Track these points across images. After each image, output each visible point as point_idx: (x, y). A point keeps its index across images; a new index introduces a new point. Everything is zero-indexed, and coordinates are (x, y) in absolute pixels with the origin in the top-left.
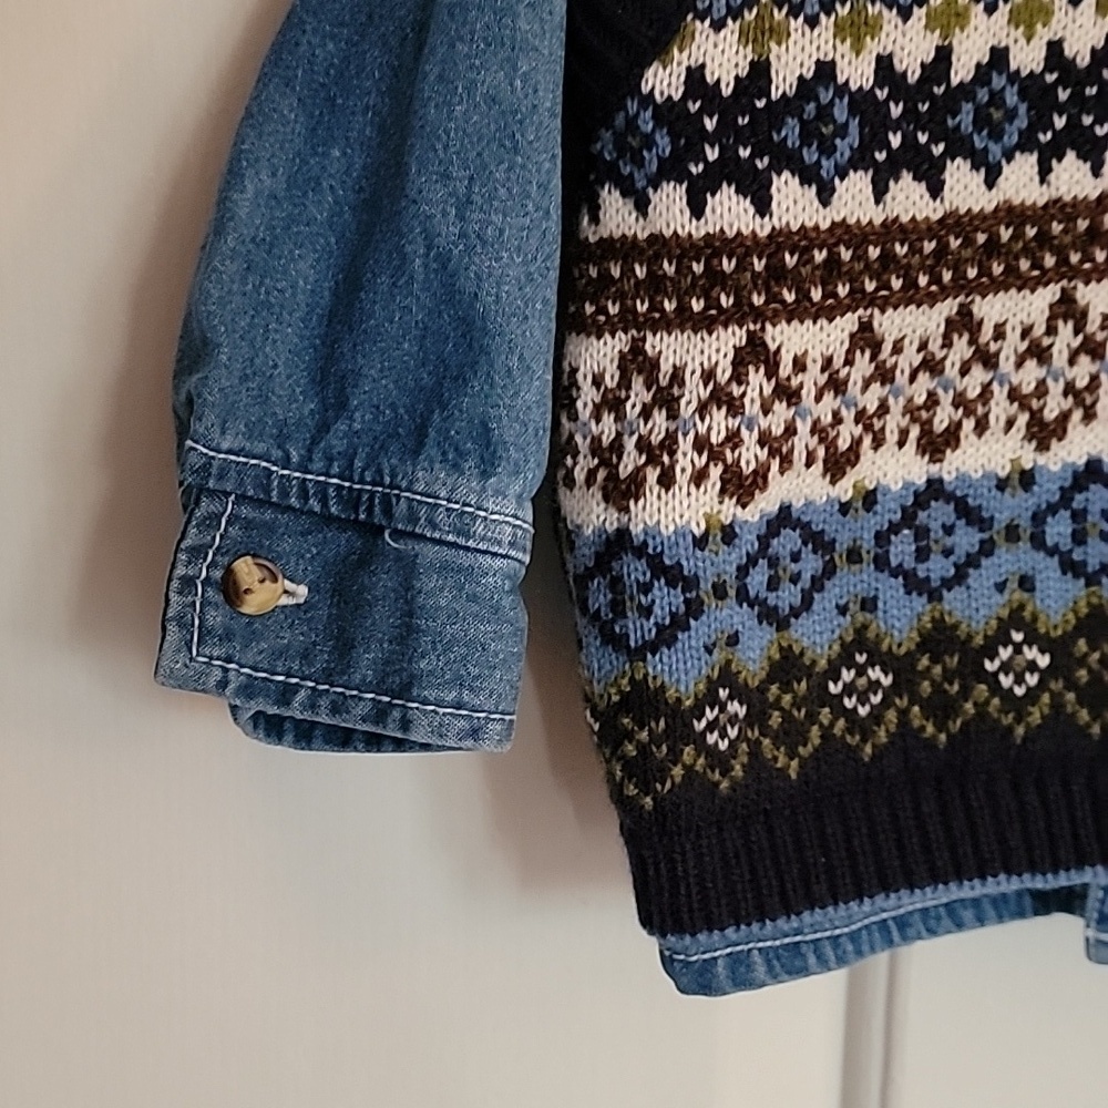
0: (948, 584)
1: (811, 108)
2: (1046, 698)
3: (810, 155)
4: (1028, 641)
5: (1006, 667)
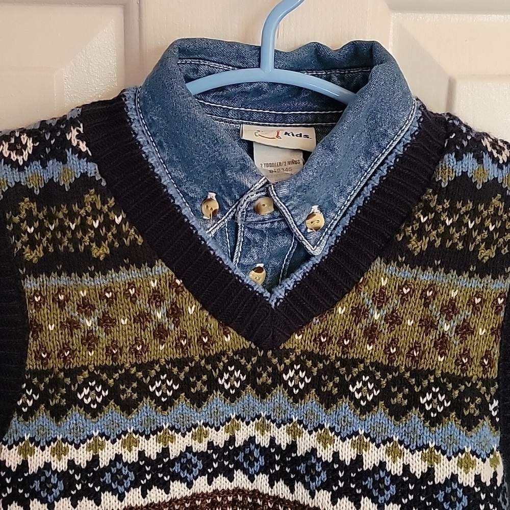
1: (43, 478)
3: (44, 494)
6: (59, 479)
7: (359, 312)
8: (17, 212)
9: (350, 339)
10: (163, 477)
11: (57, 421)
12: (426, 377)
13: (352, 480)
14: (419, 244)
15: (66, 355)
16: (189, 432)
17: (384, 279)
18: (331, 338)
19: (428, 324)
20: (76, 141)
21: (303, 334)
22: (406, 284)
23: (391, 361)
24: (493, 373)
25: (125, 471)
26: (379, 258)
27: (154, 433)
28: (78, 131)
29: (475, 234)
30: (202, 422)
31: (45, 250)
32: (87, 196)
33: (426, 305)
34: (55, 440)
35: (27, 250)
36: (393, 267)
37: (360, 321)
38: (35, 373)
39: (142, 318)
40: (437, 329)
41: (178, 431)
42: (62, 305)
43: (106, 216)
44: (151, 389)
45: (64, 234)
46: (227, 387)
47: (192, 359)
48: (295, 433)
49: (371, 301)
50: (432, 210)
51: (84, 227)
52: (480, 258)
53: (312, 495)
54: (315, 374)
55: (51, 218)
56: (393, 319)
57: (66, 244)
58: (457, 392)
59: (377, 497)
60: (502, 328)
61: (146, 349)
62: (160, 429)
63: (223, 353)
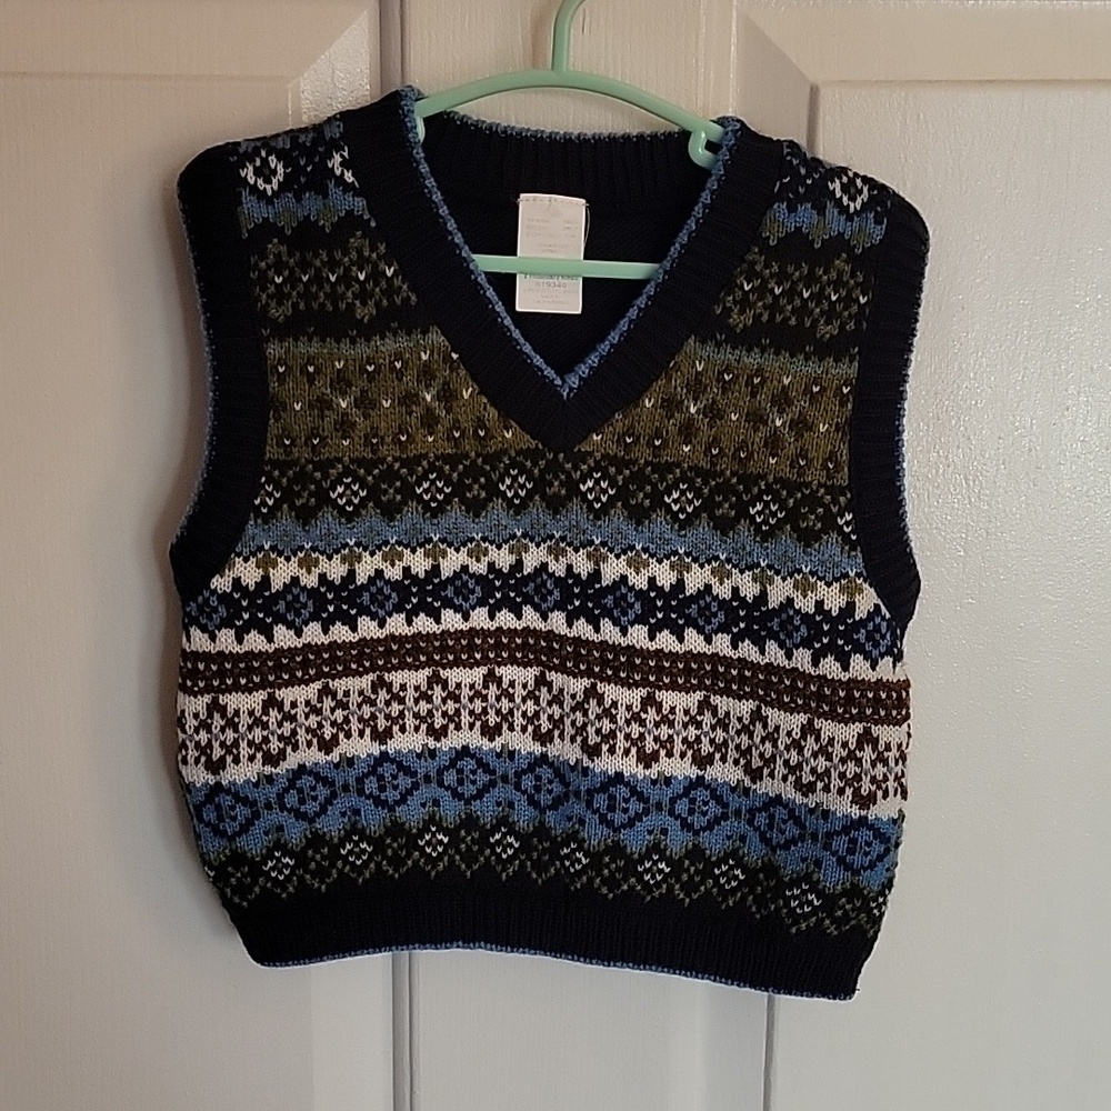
0: (398, 803)
1: (289, 597)
2: (446, 858)
3: (291, 617)
4: (438, 831)
5: (428, 843)
6: (309, 598)
7: (671, 405)
8: (263, 257)
9: (662, 438)
10: (432, 602)
11: (304, 525)
12: (757, 484)
13: (673, 609)
14: (742, 318)
15: (315, 442)
16: (464, 547)
17: (700, 363)
18: (638, 438)
19: (756, 418)
20: (340, 169)
21: (603, 433)
22: (728, 370)
23: (714, 465)
24: (842, 480)
25: (387, 590)
26: (693, 337)
27: (421, 545)
28: (342, 156)
29: (811, 305)
30: (480, 535)
31: (295, 306)
32: (352, 240)
33: (753, 395)
34: (301, 548)
35: (273, 304)
36: (710, 348)
37: (672, 416)
38: (275, 464)
39: (409, 399)
40: (767, 425)
41: (450, 545)
42: (311, 379)
43: (376, 266)
44: (418, 491)
45: (321, 287)
46: (509, 495)
47: (467, 456)
48: (598, 559)
49: (685, 390)
50: (759, 275)
51: (347, 279)
52: (818, 336)
53: (624, 631)
54: (620, 483)
55: (304, 266)
56: (714, 413)
57: (322, 300)
58: (791, 501)
59: (704, 627)
60: (849, 422)
61: (411, 439)
62: (429, 540)
63: (505, 452)
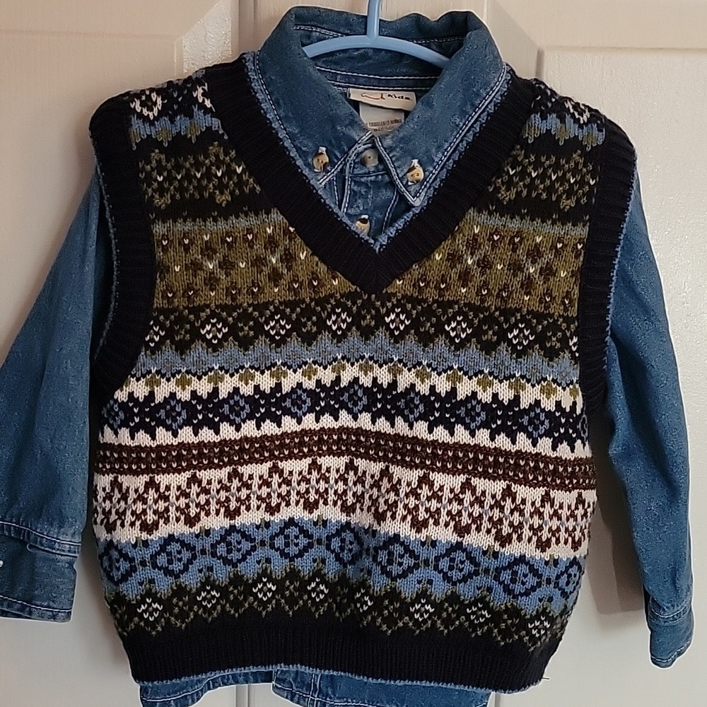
0: (239, 561)
1: (168, 407)
2: (274, 602)
3: (169, 422)
4: (269, 581)
5: (260, 591)
6: (183, 408)
7: (454, 258)
8: (149, 163)
9: (446, 282)
10: (275, 412)
11: (181, 354)
12: (513, 315)
13: (447, 411)
14: (508, 193)
15: (190, 294)
16: (300, 369)
17: (477, 227)
18: (429, 282)
19: (516, 267)
20: (202, 98)
21: (403, 279)
22: (497, 232)
23: (483, 301)
24: (573, 312)
25: (242, 403)
26: (472, 208)
27: (269, 368)
28: (203, 89)
29: (557, 185)
30: (312, 360)
31: (173, 197)
32: (211, 148)
33: (514, 250)
34: (179, 372)
35: (157, 196)
36: (484, 216)
37: (455, 266)
38: (161, 311)
39: (259, 262)
40: (523, 272)
41: (289, 367)
42: (187, 248)
43: (229, 166)
44: (267, 328)
45: (190, 182)
46: (334, 328)
47: (303, 301)
48: (395, 372)
49: (465, 248)
50: (520, 164)
51: (209, 175)
52: (562, 207)
53: (411, 426)
54: (414, 316)
55: (178, 168)
56: (485, 264)
57: (191, 192)
58: (540, 327)
59: (470, 424)
60: (581, 270)
61: (261, 290)
62: (274, 365)
63: (332, 296)
